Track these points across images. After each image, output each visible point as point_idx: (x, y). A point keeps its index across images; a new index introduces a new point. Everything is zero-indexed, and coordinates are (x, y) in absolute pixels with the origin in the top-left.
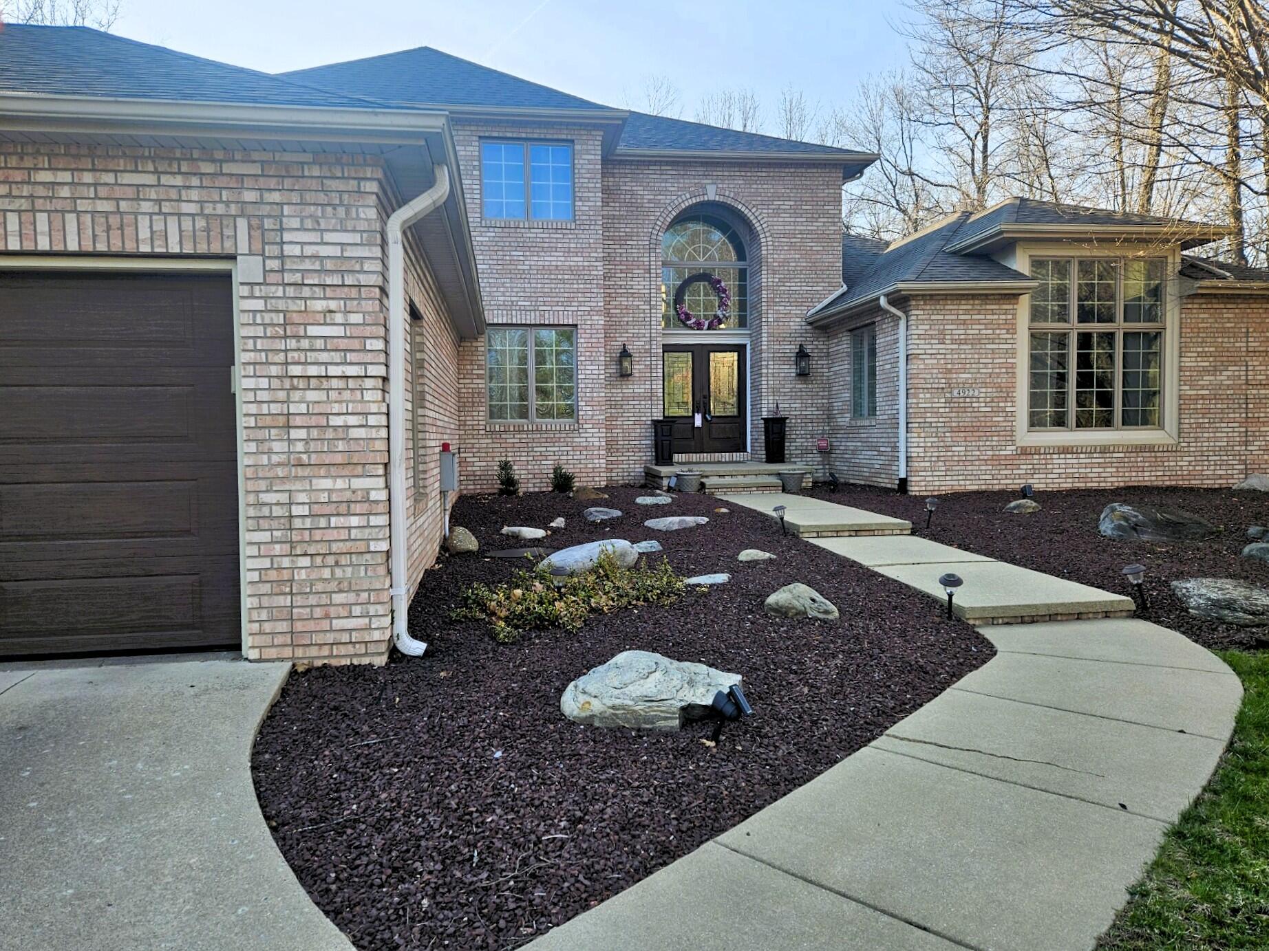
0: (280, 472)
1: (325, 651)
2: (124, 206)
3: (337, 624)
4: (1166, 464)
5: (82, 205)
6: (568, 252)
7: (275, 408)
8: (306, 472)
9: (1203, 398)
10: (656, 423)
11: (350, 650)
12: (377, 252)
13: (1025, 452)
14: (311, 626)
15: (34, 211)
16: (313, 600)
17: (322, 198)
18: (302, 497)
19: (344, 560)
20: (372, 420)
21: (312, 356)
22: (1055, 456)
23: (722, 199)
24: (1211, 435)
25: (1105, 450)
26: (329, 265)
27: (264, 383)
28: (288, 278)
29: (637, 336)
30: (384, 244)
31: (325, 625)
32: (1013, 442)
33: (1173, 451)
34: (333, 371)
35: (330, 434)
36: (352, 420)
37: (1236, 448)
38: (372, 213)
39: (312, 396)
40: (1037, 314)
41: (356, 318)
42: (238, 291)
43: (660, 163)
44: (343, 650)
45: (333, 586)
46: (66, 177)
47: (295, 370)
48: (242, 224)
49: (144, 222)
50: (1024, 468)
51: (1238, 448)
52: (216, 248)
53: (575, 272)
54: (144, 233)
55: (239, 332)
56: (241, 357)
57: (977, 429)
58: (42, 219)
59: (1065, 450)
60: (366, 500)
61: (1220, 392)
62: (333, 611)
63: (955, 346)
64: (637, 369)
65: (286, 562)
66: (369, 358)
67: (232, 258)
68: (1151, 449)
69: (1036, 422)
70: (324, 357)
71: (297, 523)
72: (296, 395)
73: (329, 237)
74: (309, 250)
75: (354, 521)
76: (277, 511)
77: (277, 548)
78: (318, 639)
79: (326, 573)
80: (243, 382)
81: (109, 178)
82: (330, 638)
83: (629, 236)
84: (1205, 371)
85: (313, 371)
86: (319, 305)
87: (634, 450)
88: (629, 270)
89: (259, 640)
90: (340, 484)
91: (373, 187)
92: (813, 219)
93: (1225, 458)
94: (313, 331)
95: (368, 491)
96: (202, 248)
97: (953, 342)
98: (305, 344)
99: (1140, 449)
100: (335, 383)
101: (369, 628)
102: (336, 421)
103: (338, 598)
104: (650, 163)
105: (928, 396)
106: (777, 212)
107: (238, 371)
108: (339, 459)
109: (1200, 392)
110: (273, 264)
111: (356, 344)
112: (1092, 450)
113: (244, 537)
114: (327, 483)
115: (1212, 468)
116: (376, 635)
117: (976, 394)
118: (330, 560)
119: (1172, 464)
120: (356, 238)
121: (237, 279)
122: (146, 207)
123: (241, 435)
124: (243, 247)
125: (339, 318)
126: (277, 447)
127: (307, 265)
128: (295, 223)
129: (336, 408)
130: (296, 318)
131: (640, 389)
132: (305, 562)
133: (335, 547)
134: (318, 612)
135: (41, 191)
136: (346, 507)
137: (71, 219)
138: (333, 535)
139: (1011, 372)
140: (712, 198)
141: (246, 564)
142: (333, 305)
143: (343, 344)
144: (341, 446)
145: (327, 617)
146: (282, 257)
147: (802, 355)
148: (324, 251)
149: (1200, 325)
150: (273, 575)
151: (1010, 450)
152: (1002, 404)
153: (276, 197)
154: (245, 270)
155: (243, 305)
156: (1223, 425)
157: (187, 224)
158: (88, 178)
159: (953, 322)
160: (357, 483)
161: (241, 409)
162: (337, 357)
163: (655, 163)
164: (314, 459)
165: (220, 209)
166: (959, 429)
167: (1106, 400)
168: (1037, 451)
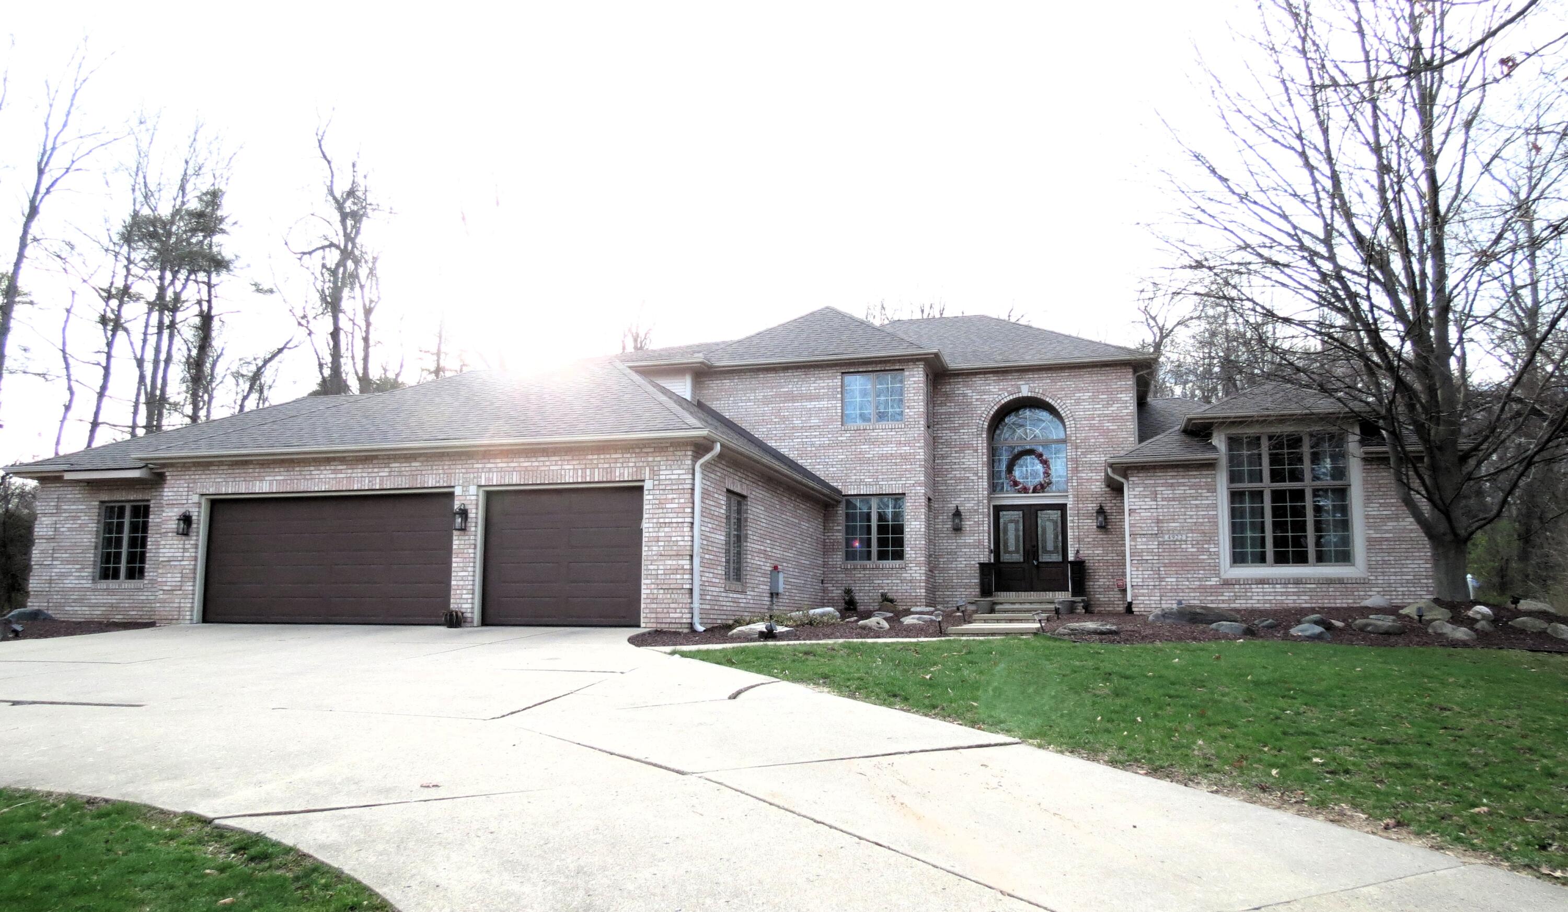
0: (655, 558)
1: (667, 626)
2: (612, 465)
3: (672, 615)
4: (1356, 593)
5: (600, 466)
6: (899, 443)
7: (655, 534)
8: (663, 558)
9: (1387, 540)
10: (982, 565)
11: (676, 626)
12: (690, 476)
13: (1227, 583)
14: (663, 615)
15: (586, 468)
16: (663, 606)
17: (673, 458)
18: (661, 567)
19: (675, 591)
20: (686, 538)
21: (667, 515)
22: (1253, 586)
23: (1033, 395)
24: (1398, 570)
25: (1298, 582)
26: (674, 482)
27: (651, 525)
28: (661, 487)
29: (969, 500)
30: (693, 474)
31: (667, 615)
32: (1218, 575)
33: (1363, 583)
34: (674, 520)
35: (671, 544)
36: (679, 538)
37: (1423, 581)
38: (689, 462)
39: (667, 529)
40: (1234, 477)
41: (682, 501)
42: (646, 492)
43: (985, 373)
44: (673, 626)
45: (670, 601)
46: (596, 457)
47: (661, 520)
48: (647, 469)
49: (618, 470)
50: (1227, 595)
51: (1425, 581)
52: (639, 478)
53: (904, 457)
54: (617, 474)
55: (645, 507)
56: (645, 516)
57: (1186, 565)
58: (588, 471)
59: (1262, 582)
60: (683, 569)
61: (1404, 535)
62: (670, 610)
63: (1165, 503)
64: (967, 524)
65: (655, 591)
66: (686, 515)
67: (643, 481)
68: (1341, 581)
69: (1238, 558)
70: (671, 515)
71: (659, 577)
72: (662, 529)
73: (675, 472)
74: (668, 477)
75: (678, 577)
76: (654, 572)
77: (653, 586)
78: (664, 621)
79: (669, 596)
80: (645, 525)
81: (608, 456)
82: (669, 620)
83: (962, 426)
84: (1389, 518)
85: (667, 520)
86: (670, 496)
87: (966, 586)
88: (962, 451)
89: (646, 620)
90: (674, 562)
91: (690, 453)
92: (1108, 405)
93: (1413, 589)
94: (668, 506)
95: (683, 565)
96: (635, 478)
97: (1163, 499)
98: (665, 511)
99: (1329, 582)
100: (674, 525)
101: (682, 618)
102: (674, 539)
103: (672, 606)
104: (976, 374)
105: (1144, 540)
106: (1078, 402)
107: (644, 521)
108: (674, 553)
109: (1384, 535)
110: (656, 482)
111: (681, 510)
112: (1286, 582)
113: (643, 581)
114: (670, 562)
115: (1400, 597)
116: (684, 621)
117: (1184, 538)
118: (670, 591)
119: (1362, 593)
120: (683, 472)
121: (645, 488)
122: (619, 465)
123: (644, 544)
124: (647, 477)
125: (676, 501)
126: (655, 548)
127: (667, 482)
128: (664, 468)
129: (674, 534)
130: (663, 501)
131: (970, 540)
132: (662, 591)
133: (672, 586)
134: (665, 611)
135: (588, 462)
136: (676, 571)
137: (596, 470)
138: (671, 582)
139: (1214, 522)
140: (1025, 395)
141: (643, 591)
142: (675, 496)
143: (677, 510)
144: (675, 548)
145: (668, 613)
146: (659, 480)
147: (1101, 511)
148: (673, 477)
149: (1381, 482)
150: (651, 596)
151: (1214, 581)
152: (1206, 546)
153: (659, 459)
154: (648, 485)
155: (647, 497)
156: (1408, 562)
157: (630, 470)
158: (602, 456)
159: (1163, 485)
160: (680, 562)
161: (644, 535)
162: (675, 515)
163: (980, 373)
164: (666, 553)
165: (641, 464)
166: (1171, 565)
167: (1299, 542)
168: (1237, 582)
